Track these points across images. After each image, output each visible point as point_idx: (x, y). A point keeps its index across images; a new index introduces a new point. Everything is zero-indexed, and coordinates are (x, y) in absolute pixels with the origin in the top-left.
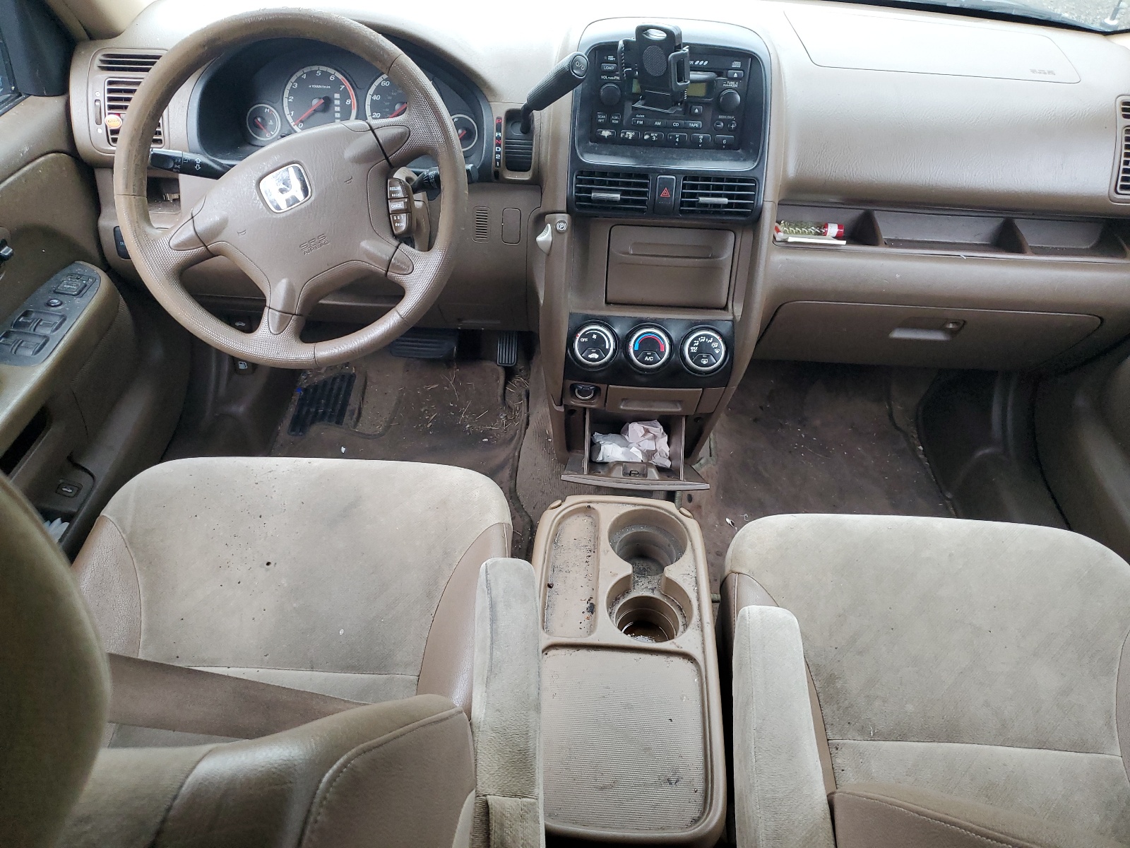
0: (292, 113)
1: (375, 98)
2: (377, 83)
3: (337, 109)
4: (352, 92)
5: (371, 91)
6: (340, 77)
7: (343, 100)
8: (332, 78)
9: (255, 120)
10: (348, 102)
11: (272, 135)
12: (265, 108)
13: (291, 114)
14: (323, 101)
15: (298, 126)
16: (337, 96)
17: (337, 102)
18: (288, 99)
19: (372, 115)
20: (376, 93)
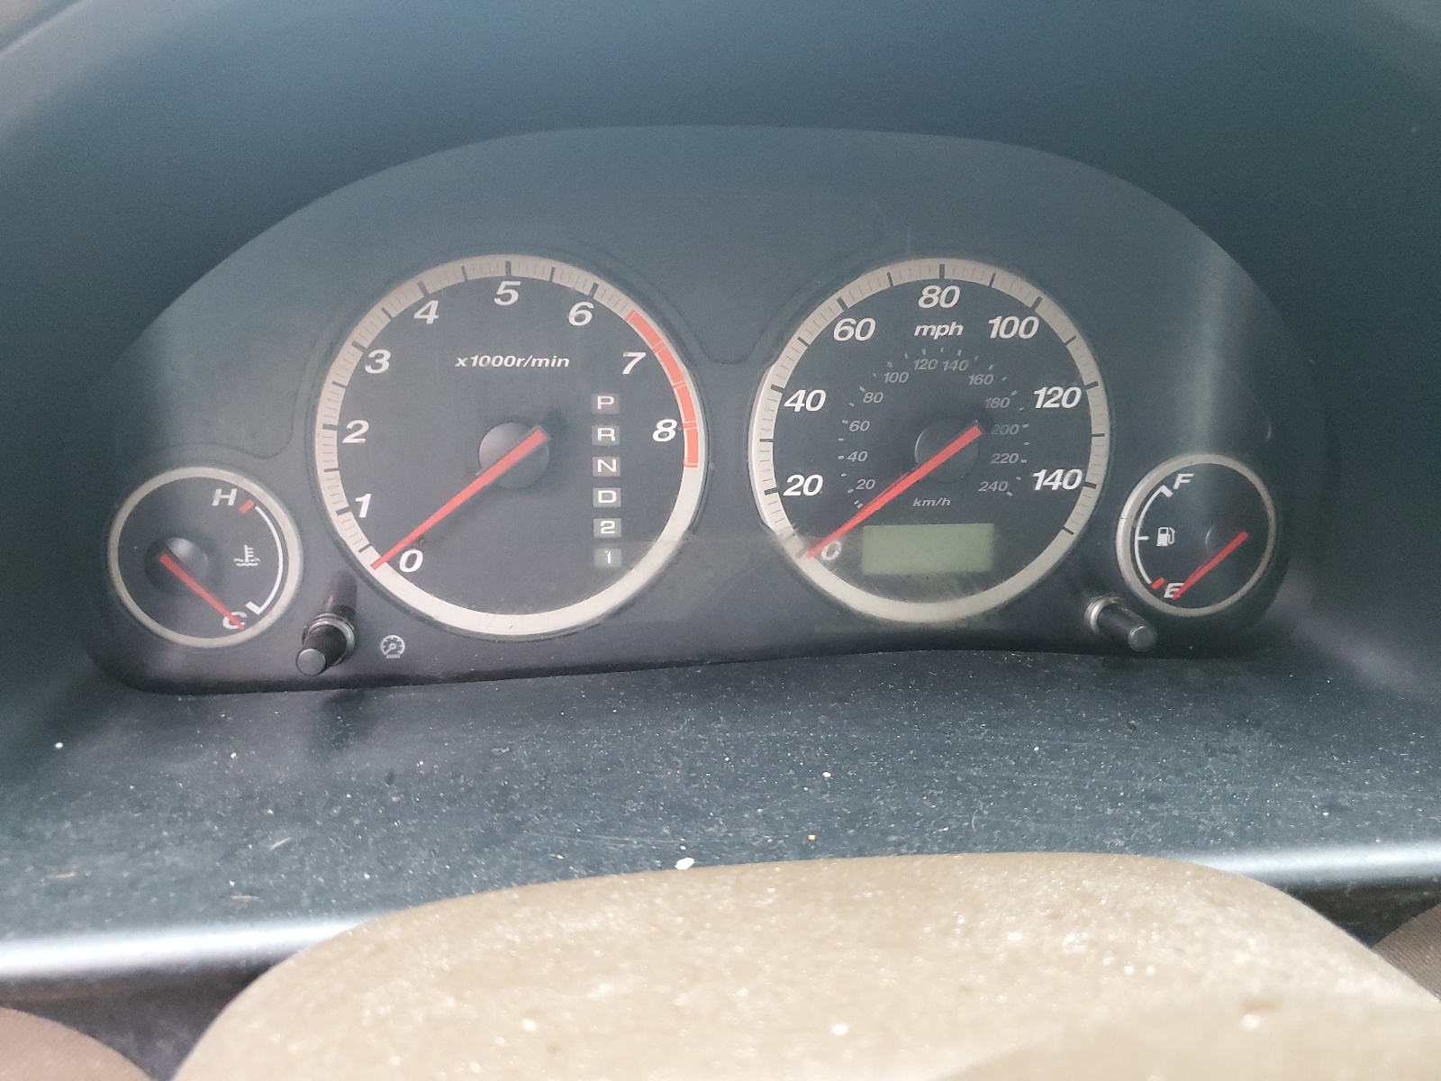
0: (365, 500)
1: (801, 401)
2: (809, 330)
3: (607, 466)
4: (684, 385)
5: (779, 372)
6: (623, 306)
7: (637, 417)
8: (580, 316)
9: (164, 560)
10: (664, 431)
11: (252, 619)
12: (213, 484)
13: (354, 508)
14: (538, 438)
15: (394, 564)
16: (605, 402)
17: (606, 434)
18: (342, 431)
19: (782, 486)
20: (802, 377)
